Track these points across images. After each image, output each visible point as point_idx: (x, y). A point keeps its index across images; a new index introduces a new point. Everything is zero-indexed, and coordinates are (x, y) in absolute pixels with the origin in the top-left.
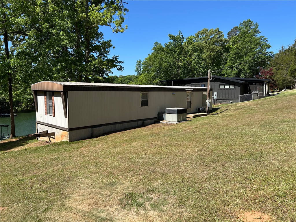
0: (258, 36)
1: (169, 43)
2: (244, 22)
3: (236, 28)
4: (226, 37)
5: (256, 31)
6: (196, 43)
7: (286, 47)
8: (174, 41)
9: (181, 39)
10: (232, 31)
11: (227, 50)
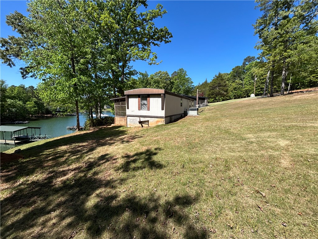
0: (186, 77)
1: (140, 77)
2: (180, 69)
3: (175, 72)
4: (170, 76)
5: (185, 74)
6: (156, 78)
7: (201, 83)
8: (143, 76)
9: (147, 76)
10: (173, 73)
11: (172, 83)
